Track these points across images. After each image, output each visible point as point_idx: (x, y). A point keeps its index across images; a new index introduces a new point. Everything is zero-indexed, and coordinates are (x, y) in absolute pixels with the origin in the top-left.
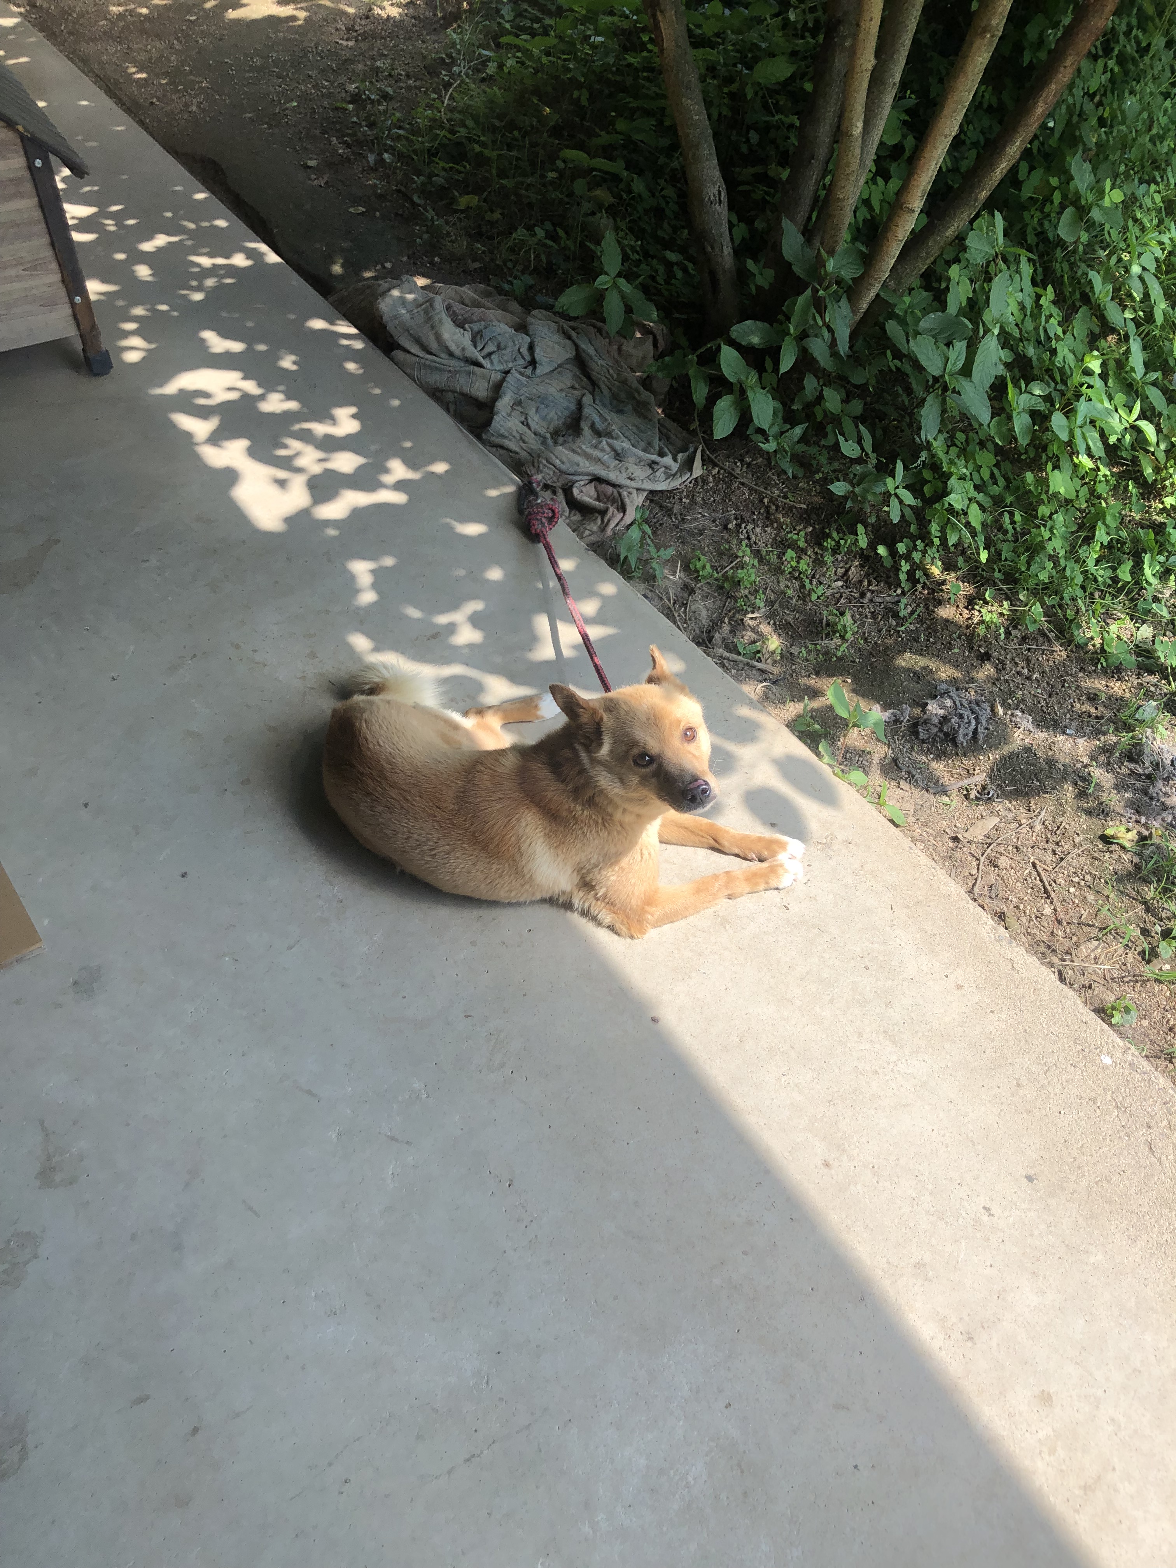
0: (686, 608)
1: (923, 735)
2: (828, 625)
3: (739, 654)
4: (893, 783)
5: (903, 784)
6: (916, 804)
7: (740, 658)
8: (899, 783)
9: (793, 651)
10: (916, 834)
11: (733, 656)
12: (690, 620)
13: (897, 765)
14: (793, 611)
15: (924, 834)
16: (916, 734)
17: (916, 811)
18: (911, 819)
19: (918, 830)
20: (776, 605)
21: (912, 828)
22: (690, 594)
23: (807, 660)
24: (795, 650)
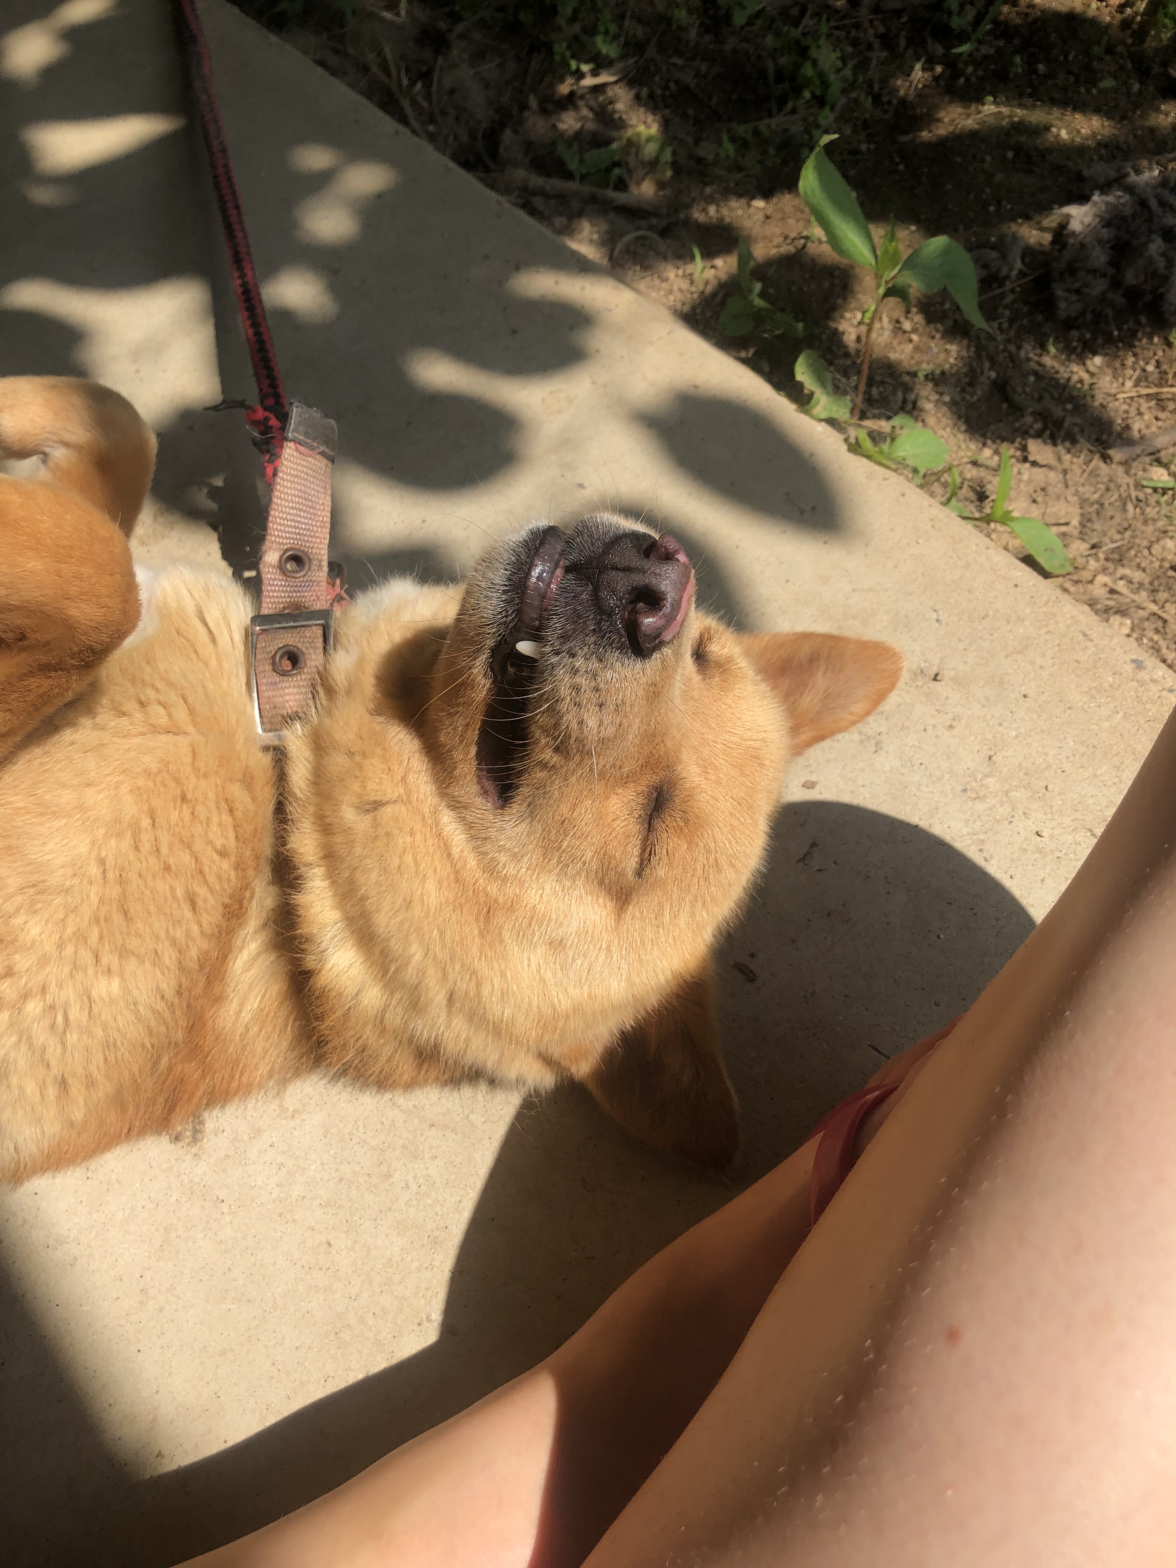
0: (428, 85)
1: (1066, 306)
2: (779, 79)
3: (569, 176)
4: (1009, 450)
5: (1038, 449)
6: (1083, 502)
7: (572, 186)
8: (1024, 448)
9: (702, 153)
10: (1098, 590)
11: (556, 184)
12: (443, 113)
13: (1007, 399)
14: (693, 58)
15: (1121, 586)
16: (1047, 306)
17: (1086, 521)
18: (1079, 547)
19: (1101, 579)
20: (651, 52)
21: (1086, 575)
22: (437, 52)
23: (740, 169)
24: (706, 151)
